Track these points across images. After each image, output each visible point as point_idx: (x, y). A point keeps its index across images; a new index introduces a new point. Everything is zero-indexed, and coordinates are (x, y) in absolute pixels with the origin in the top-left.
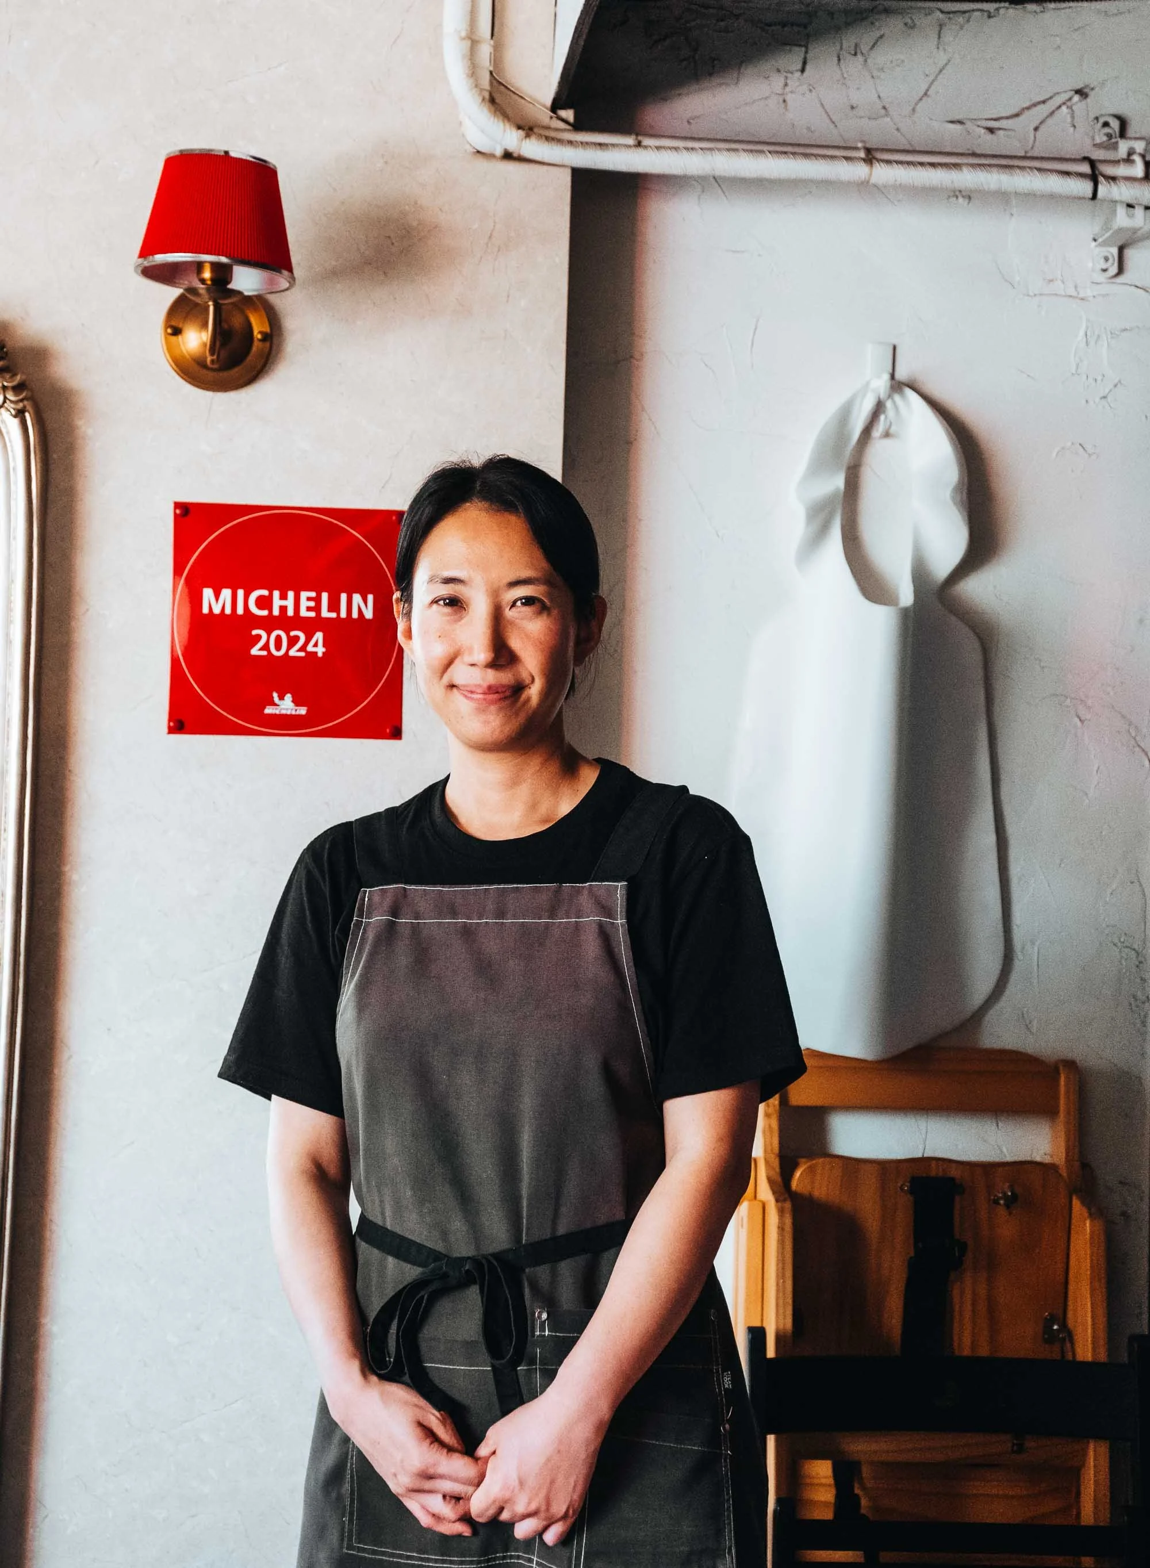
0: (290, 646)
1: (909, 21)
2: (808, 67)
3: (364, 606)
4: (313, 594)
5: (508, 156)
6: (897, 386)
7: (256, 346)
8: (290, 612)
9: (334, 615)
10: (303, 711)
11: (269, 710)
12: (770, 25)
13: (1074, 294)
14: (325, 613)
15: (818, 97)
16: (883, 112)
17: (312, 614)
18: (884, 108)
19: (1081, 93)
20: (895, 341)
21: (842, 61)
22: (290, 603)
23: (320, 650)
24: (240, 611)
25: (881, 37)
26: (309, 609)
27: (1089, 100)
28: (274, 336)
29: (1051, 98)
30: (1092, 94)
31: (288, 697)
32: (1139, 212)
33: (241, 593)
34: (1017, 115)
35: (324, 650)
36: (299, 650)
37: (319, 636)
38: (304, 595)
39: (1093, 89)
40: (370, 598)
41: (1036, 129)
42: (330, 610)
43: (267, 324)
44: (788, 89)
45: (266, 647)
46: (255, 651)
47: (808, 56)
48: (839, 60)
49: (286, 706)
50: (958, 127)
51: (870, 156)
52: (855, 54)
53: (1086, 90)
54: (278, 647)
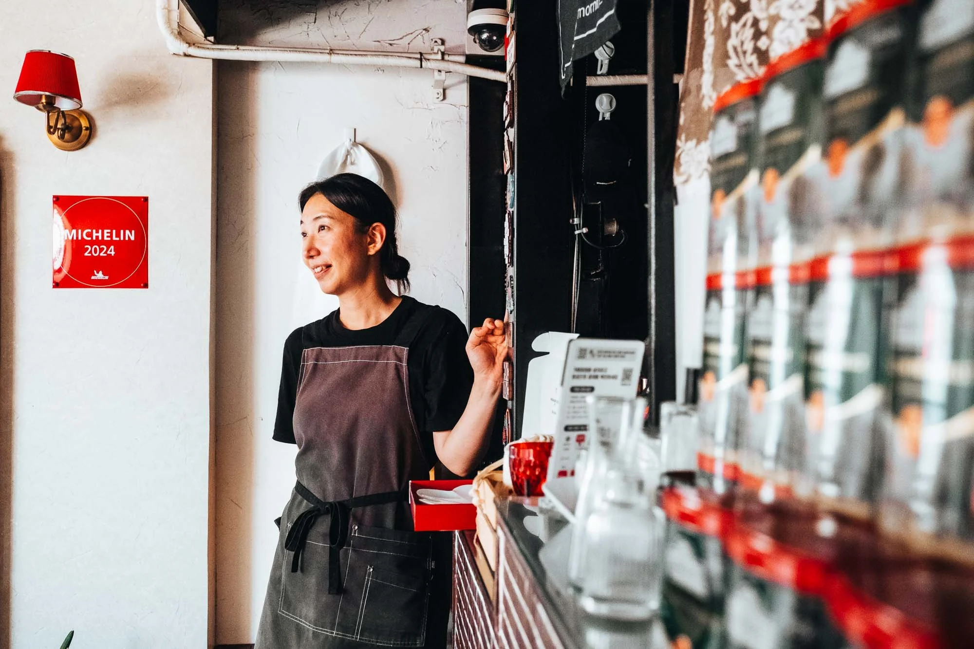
0: (100, 252)
1: (357, 3)
2: (317, 21)
3: (130, 235)
4: (109, 231)
5: (186, 55)
6: (355, 144)
7: (84, 132)
8: (100, 238)
9: (118, 239)
10: (107, 278)
11: (93, 278)
12: (301, 5)
13: (427, 108)
14: (114, 238)
15: (321, 33)
16: (348, 38)
17: (109, 239)
18: (348, 36)
19: (426, 30)
20: (355, 127)
21: (330, 19)
22: (100, 234)
23: (113, 253)
24: (80, 238)
25: (346, 9)
26: (108, 237)
27: (429, 33)
28: (92, 129)
29: (414, 32)
30: (431, 31)
31: (101, 272)
32: (443, 73)
33: (80, 231)
34: (401, 39)
35: (114, 253)
36: (104, 253)
37: (112, 247)
38: (106, 231)
39: (431, 29)
40: (133, 232)
41: (409, 44)
42: (116, 237)
43: (88, 123)
44: (309, 29)
45: (91, 252)
46: (86, 254)
47: (317, 17)
48: (329, 18)
49: (100, 276)
50: (379, 43)
51: (332, 52)
52: (336, 16)
53: (428, 29)
54: (96, 252)
